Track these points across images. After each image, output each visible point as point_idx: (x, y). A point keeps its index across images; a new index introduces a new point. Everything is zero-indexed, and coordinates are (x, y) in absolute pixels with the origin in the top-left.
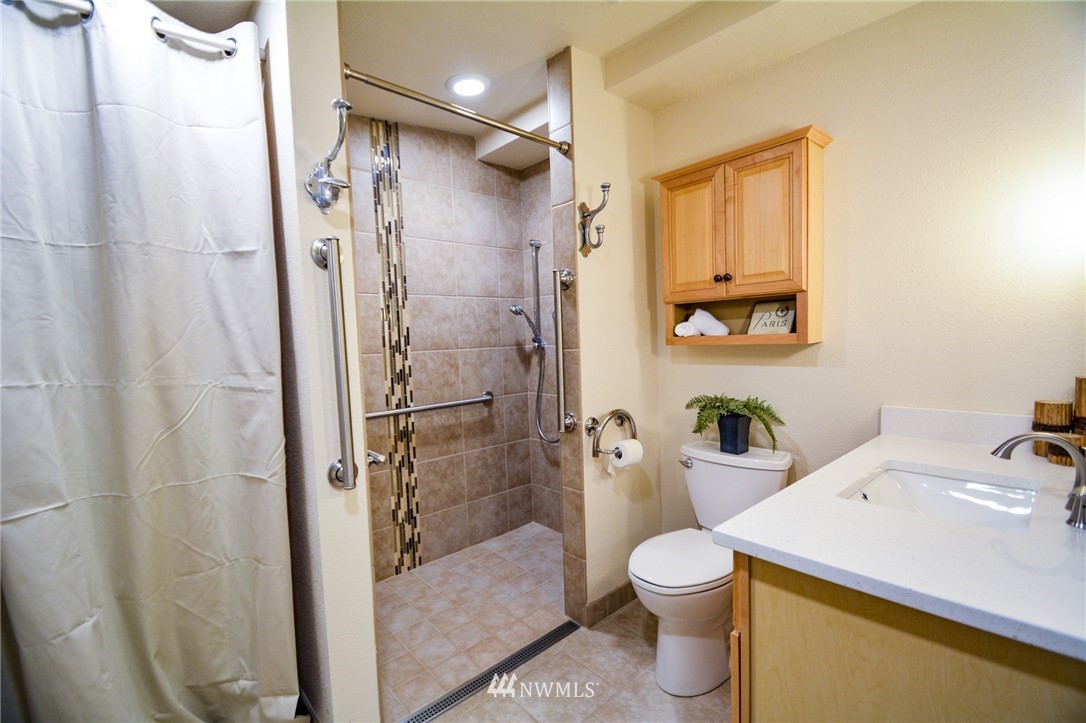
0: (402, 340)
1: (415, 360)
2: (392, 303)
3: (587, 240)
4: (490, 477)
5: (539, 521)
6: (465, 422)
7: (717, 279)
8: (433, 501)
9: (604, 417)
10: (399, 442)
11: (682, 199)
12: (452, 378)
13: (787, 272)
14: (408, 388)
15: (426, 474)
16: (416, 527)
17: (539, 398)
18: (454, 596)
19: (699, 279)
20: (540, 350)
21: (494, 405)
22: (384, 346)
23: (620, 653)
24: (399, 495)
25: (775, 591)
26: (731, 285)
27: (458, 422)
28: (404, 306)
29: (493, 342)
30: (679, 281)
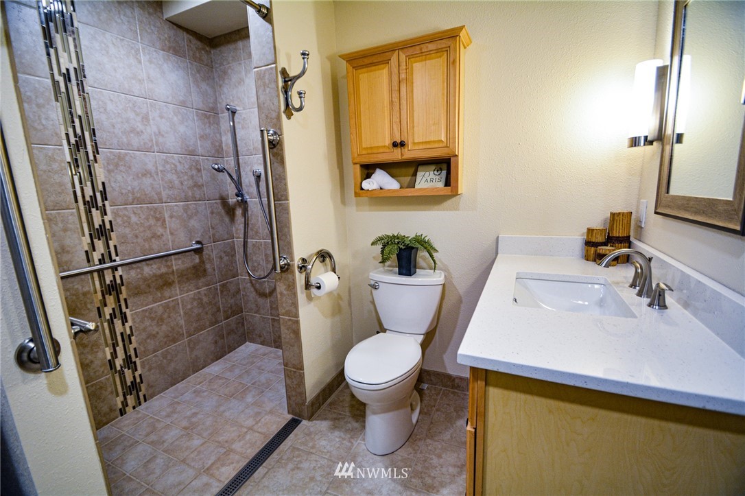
0: (98, 195)
1: (116, 214)
2: (81, 156)
3: (290, 103)
4: (207, 313)
5: (252, 341)
6: (177, 270)
7: (395, 145)
8: (151, 344)
9: (311, 256)
10: (107, 296)
11: (364, 77)
12: (160, 231)
13: (445, 141)
14: (111, 243)
15: (142, 321)
16: (136, 370)
17: (245, 243)
18: (185, 423)
19: (380, 144)
20: (243, 204)
21: (204, 253)
22: (76, 201)
23: (337, 433)
24: (114, 346)
25: (506, 393)
26: (405, 150)
27: (171, 270)
28: (96, 161)
29: (198, 196)
30: (364, 146)
